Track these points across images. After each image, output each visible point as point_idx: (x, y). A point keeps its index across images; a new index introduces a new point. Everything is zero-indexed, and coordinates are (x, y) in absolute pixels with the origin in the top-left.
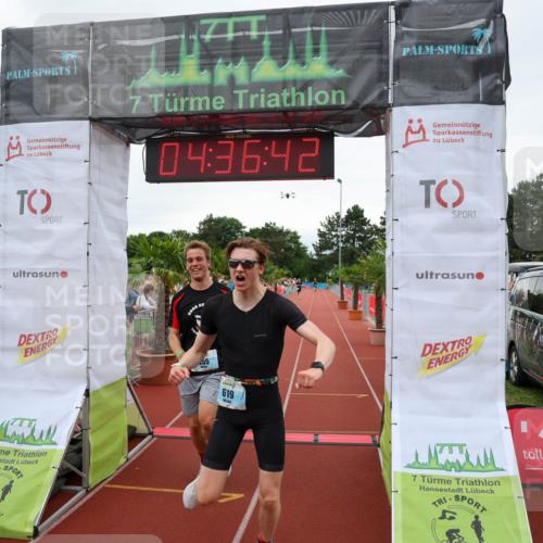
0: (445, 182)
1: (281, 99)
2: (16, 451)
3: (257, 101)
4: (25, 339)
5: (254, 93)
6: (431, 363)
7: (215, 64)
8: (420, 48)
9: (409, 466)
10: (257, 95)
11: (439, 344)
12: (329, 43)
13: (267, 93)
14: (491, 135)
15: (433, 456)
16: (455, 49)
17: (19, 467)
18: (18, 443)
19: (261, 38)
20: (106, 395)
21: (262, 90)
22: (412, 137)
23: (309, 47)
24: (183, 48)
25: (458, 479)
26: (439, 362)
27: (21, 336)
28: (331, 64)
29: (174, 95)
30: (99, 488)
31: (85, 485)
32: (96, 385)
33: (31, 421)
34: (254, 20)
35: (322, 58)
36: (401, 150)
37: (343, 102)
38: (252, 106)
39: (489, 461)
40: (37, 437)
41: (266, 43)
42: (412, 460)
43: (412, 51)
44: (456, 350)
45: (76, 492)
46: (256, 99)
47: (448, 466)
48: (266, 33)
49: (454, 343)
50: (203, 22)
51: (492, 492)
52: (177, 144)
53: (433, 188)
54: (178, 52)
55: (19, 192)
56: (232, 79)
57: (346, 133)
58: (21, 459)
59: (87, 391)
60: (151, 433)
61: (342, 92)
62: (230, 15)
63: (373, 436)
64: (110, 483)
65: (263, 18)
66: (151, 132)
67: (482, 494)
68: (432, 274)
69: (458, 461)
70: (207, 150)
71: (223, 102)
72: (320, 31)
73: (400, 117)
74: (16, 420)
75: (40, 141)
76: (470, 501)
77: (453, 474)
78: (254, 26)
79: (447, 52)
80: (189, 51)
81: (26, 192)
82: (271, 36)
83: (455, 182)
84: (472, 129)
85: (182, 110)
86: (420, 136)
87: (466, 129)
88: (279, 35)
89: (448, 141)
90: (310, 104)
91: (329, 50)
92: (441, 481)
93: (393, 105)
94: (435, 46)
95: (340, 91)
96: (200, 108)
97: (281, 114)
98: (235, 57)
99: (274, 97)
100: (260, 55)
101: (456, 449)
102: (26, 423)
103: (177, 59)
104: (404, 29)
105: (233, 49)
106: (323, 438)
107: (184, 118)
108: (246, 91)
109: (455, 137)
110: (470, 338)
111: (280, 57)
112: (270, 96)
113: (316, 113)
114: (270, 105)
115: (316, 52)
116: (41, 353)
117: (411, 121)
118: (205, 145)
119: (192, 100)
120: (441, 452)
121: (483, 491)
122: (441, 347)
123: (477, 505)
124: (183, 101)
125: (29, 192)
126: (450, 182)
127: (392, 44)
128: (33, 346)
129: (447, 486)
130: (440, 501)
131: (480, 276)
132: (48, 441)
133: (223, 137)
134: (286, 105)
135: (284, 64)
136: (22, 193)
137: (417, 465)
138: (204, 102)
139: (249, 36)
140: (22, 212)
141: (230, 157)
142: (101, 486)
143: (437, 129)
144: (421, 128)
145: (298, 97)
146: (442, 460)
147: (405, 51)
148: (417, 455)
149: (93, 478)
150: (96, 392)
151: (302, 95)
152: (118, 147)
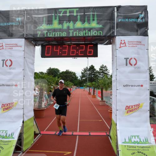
0: (132, 58)
1: (83, 33)
2: (1, 141)
3: (76, 34)
4: (3, 105)
5: (75, 31)
6: (128, 111)
7: (63, 23)
8: (124, 19)
9: (123, 143)
10: (76, 32)
11: (130, 106)
12: (97, 18)
13: (79, 32)
14: (144, 45)
15: (130, 139)
16: (134, 20)
17: (3, 146)
18: (2, 138)
19: (77, 15)
20: (28, 122)
21: (78, 31)
22: (122, 45)
23: (91, 19)
24: (54, 18)
25: (138, 146)
26: (130, 111)
27: (2, 104)
28: (98, 23)
29: (51, 31)
30: (26, 151)
31: (22, 151)
32: (26, 119)
33: (6, 131)
34: (75, 10)
35: (95, 22)
36: (119, 49)
37: (101, 35)
38: (74, 35)
39: (147, 141)
40: (8, 136)
41: (79, 17)
42: (124, 141)
43: (122, 20)
44: (135, 108)
45: (20, 153)
46: (75, 33)
47: (135, 143)
48: (79, 14)
49: (135, 105)
50: (60, 10)
51: (148, 150)
52: (51, 46)
53: (128, 60)
54: (52, 19)
55: (2, 60)
56: (68, 27)
57: (101, 44)
58: (3, 143)
59: (23, 121)
60: (40, 133)
61: (101, 32)
62: (68, 8)
63: (106, 133)
64: (30, 150)
65: (78, 9)
66: (43, 42)
67: (145, 151)
68: (128, 85)
69: (137, 141)
70: (60, 48)
71: (66, 34)
72: (95, 14)
73: (118, 39)
74: (1, 131)
75: (9, 45)
76: (142, 153)
77: (136, 145)
78: (75, 12)
79: (132, 21)
80: (56, 19)
81: (4, 60)
82: (80, 15)
83: (134, 59)
84: (139, 43)
85: (53, 36)
86: (124, 45)
87: (137, 43)
88: (83, 15)
89: (132, 47)
90: (92, 35)
91: (97, 20)
92: (133, 147)
93: (116, 36)
94: (128, 19)
95: (100, 31)
96: (59, 36)
97: (83, 38)
98: (69, 21)
99: (81, 33)
100: (77, 20)
101: (136, 137)
102: (4, 132)
103: (52, 21)
104: (119, 14)
105: (69, 18)
106: (92, 134)
107: (53, 39)
108: (73, 31)
109: (134, 45)
110: (139, 104)
111: (83, 21)
112: (80, 32)
113: (94, 38)
114: (80, 35)
115: (94, 20)
116: (9, 110)
117: (121, 41)
118: (59, 47)
119: (56, 33)
120: (132, 138)
121: (145, 150)
122: (131, 107)
123: (144, 154)
124: (53, 33)
125: (6, 60)
126: (133, 58)
127: (116, 18)
128: (6, 107)
129: (135, 149)
130: (133, 153)
131: (142, 86)
132: (11, 137)
133: (65, 44)
134: (85, 35)
135: (84, 23)
136: (3, 60)
137: (125, 142)
138: (60, 34)
139: (73, 15)
140: (3, 66)
141: (67, 50)
142: (27, 151)
143: (129, 43)
144: (125, 42)
145: (88, 33)
146: (133, 141)
147: (120, 20)
148: (125, 139)
149: (24, 148)
150: (26, 121)
151: (89, 32)
152: (32, 47)
